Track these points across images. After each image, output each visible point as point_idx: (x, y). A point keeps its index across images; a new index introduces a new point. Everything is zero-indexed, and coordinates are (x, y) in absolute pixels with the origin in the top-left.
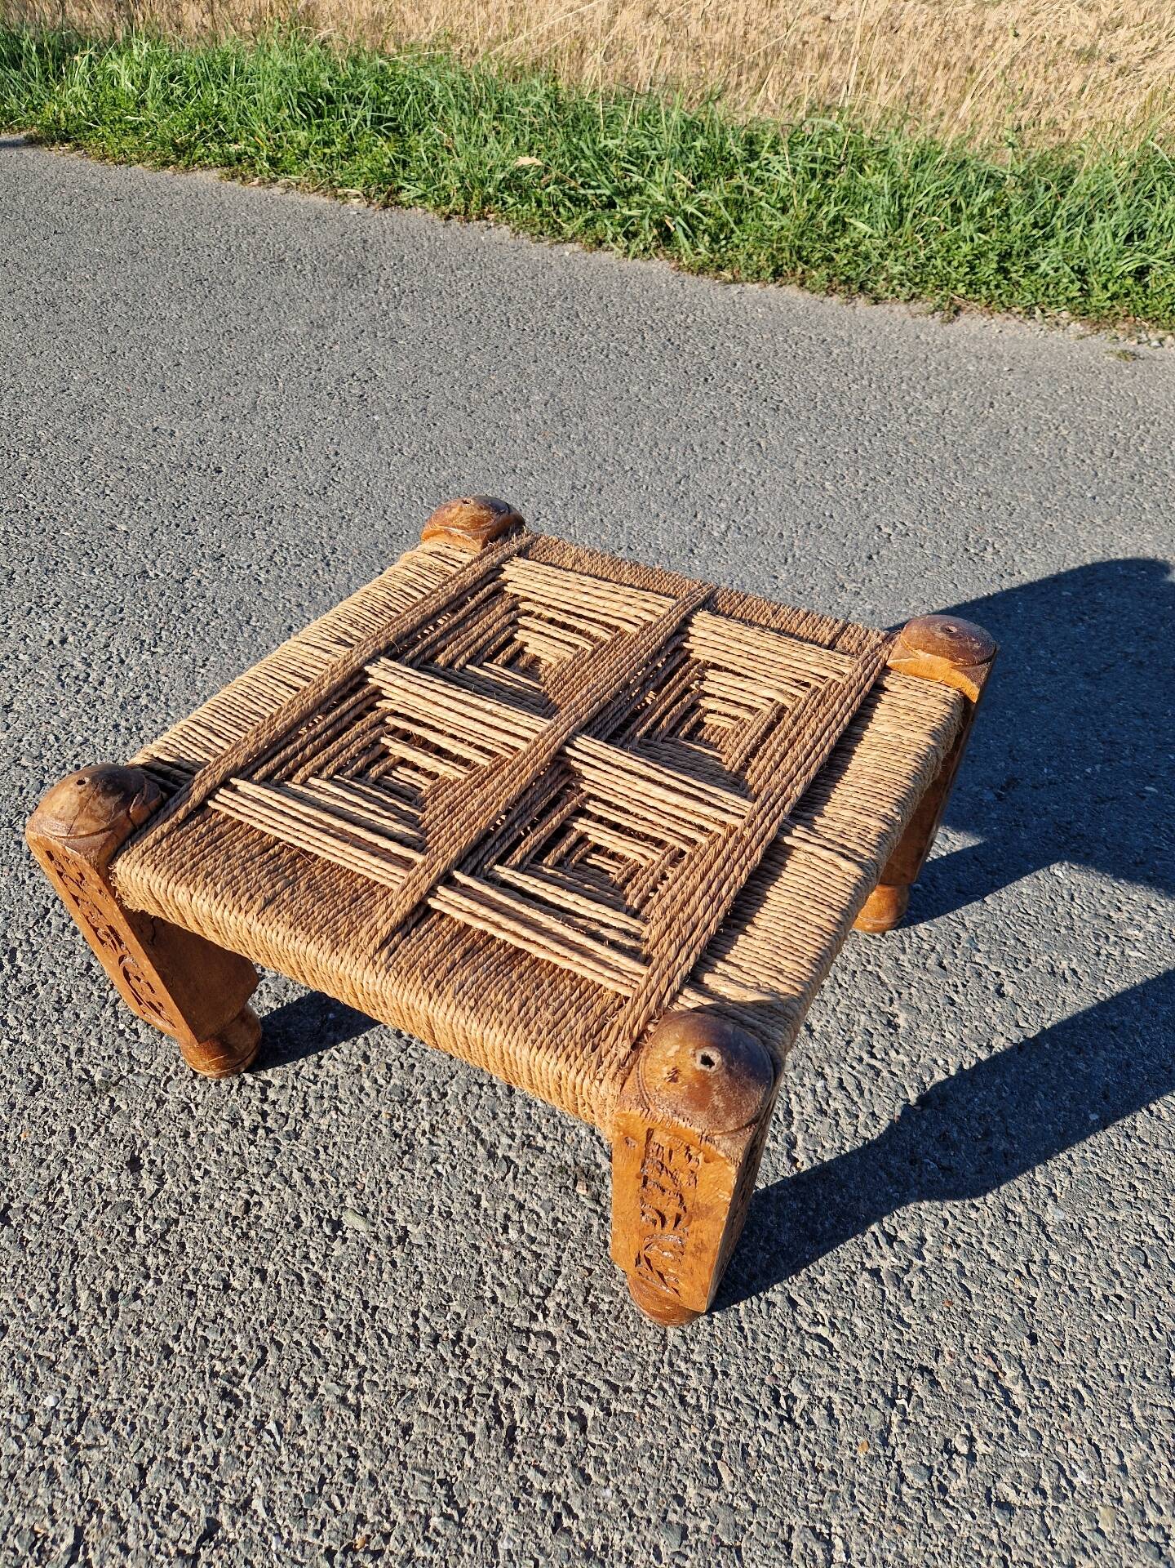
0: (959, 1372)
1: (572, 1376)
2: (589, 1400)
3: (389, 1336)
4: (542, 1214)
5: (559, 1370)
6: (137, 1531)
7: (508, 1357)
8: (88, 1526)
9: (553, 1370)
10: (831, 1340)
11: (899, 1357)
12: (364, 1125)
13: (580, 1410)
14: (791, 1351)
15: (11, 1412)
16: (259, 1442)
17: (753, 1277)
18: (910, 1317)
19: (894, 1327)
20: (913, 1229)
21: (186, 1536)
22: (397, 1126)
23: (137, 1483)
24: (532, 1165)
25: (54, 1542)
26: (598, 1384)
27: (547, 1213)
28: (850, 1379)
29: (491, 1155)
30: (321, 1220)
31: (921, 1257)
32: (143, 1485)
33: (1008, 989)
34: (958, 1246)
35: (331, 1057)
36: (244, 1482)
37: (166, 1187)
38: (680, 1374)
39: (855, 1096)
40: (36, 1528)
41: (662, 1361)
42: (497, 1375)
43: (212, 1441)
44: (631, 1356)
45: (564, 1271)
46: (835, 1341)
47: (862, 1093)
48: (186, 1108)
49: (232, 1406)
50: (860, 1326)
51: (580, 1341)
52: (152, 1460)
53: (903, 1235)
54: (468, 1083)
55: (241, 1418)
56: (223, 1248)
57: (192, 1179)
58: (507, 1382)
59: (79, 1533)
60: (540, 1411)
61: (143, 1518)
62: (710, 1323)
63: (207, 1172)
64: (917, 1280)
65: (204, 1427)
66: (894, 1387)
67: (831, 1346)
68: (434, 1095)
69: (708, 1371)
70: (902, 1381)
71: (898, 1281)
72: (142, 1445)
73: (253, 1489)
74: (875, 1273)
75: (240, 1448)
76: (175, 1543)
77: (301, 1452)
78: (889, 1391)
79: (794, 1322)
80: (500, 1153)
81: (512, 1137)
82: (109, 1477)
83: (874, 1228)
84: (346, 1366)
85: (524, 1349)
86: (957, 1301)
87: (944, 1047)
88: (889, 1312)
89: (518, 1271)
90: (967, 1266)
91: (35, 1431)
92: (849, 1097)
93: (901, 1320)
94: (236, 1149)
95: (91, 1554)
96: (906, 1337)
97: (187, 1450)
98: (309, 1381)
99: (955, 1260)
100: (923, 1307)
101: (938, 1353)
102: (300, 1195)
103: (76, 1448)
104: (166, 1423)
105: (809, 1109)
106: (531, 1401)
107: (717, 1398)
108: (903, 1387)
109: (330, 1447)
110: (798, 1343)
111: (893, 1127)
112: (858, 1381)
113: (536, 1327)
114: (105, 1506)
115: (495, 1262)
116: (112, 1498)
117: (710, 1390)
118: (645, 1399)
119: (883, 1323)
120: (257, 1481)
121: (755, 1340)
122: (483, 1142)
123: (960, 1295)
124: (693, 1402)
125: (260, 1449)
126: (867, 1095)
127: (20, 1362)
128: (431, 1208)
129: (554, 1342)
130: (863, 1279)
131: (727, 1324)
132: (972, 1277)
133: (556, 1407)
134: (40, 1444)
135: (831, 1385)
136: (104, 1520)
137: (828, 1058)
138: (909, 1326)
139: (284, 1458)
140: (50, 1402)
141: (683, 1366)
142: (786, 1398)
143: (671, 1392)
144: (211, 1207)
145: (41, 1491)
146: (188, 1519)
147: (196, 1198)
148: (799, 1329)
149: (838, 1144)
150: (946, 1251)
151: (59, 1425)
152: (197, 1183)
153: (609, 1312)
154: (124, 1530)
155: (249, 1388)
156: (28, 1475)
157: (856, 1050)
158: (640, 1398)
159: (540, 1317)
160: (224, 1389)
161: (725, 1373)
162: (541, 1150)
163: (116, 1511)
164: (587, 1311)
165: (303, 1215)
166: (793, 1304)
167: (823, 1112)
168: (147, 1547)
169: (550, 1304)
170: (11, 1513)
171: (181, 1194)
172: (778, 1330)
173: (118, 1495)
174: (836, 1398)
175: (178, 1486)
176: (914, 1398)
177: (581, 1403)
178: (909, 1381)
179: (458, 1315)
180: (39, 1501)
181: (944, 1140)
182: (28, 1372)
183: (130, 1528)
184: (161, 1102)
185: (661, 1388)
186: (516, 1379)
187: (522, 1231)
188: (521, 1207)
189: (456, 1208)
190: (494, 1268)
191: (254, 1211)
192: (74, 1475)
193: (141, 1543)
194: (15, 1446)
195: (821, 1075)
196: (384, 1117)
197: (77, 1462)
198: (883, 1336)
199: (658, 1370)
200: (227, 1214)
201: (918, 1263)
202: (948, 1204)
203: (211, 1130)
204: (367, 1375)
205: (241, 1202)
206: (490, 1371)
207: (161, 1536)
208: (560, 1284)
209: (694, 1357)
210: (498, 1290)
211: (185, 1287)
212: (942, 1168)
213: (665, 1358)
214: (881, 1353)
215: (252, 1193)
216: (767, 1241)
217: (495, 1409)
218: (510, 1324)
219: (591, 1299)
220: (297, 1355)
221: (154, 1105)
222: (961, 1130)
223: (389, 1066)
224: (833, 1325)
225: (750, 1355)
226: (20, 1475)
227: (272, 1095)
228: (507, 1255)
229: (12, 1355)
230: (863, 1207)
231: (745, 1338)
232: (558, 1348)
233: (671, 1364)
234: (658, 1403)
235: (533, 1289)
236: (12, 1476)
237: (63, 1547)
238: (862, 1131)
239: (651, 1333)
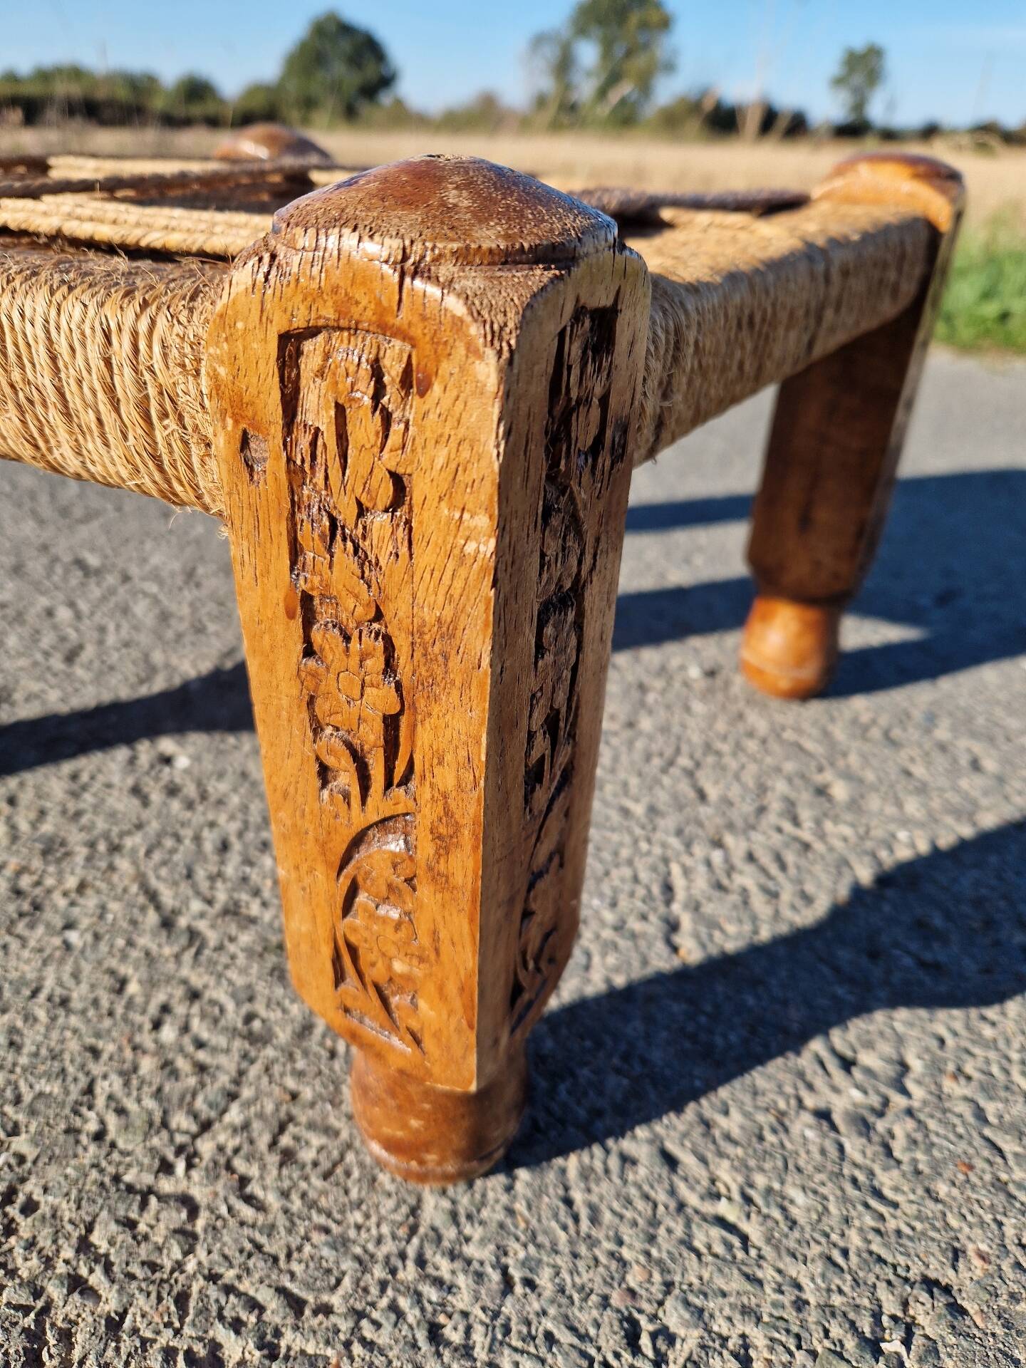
0: (1003, 1290)
1: (213, 1278)
2: (237, 1326)
4: (230, 1006)
5: (191, 1266)
7: (95, 1238)
9: (179, 1266)
10: (745, 1227)
11: (880, 1260)
13: (215, 1347)
14: (665, 1246)
17: (598, 1113)
18: (896, 1189)
19: (867, 1206)
20: (887, 1049)
22: (25, 882)
24: (232, 939)
26: (265, 1296)
27: (238, 1004)
28: (787, 1299)
29: (167, 924)
31: (905, 1092)
33: (990, 764)
34: (969, 1078)
38: (438, 1282)
39: (774, 869)
41: (403, 1256)
42: (61, 1268)
44: (341, 1244)
45: (247, 1093)
46: (753, 1229)
47: (783, 867)
50: (801, 1202)
51: (247, 1212)
53: (867, 1058)
54: (160, 836)
58: (76, 1284)
60: (127, 1344)
62: (509, 1189)
64: (902, 1129)
66: (877, 1316)
67: (745, 1239)
68: (102, 847)
69: (495, 1276)
70: (890, 1306)
71: (864, 1127)
74: (824, 1115)
78: (866, 1326)
79: (672, 1192)
80: (183, 922)
81: (210, 902)
83: (817, 1045)
85: (131, 1224)
86: (979, 1164)
87: (905, 822)
88: (854, 1181)
89: (159, 1090)
90: (991, 1108)
92: (764, 871)
93: (878, 1194)
96: (892, 1224)
99: (966, 1099)
100: (918, 1173)
101: (957, 1255)
105: (701, 883)
106: (114, 1325)
107: (507, 1330)
108: (894, 1318)
110: (679, 1230)
111: (838, 914)
112: (800, 1305)
113: (166, 1185)
115: (122, 1073)
117: (496, 1315)
118: (356, 1328)
119: (845, 1199)
121: (595, 1220)
122: (158, 907)
123: (986, 1153)
124: (456, 1337)
126: (792, 871)
128: (35, 993)
129: (193, 1211)
130: (803, 1126)
131: (540, 1192)
132: (1002, 1127)
133: (166, 1337)
135: (746, 1311)
137: (731, 826)
138: (895, 1205)
141: (444, 1267)
142: (654, 1336)
143: (412, 1315)
148: (681, 1206)
149: (747, 928)
150: (948, 1085)
153: (315, 1164)
157: (772, 818)
158: (345, 1325)
159: (180, 1166)
161: (529, 1283)
162: (253, 921)
164: (273, 1159)
166: (671, 1161)
167: (720, 887)
169: (206, 1147)
172: (640, 1204)
174: (758, 1337)
176: (917, 1341)
177: (221, 1333)
178: (905, 1305)
179: (21, 1159)
181: (921, 928)
185: (394, 1308)
186: (97, 1279)
187: (185, 1029)
188: (194, 995)
189: (79, 996)
190: (116, 1083)
195: (718, 844)
196: (11, 867)
198: (847, 1220)
199: (393, 1272)
201: (898, 1100)
202: (942, 1014)
206: (48, 1263)
208: (235, 1115)
209: (470, 1250)
210: (112, 1121)
212: (922, 964)
213: (411, 1251)
214: (845, 1253)
216: (626, 1057)
217: (35, 1337)
218: (117, 1179)
219: (285, 1140)
222: (948, 916)
223: (43, 813)
224: (748, 1200)
225: (583, 1250)
228: (147, 1065)
230: (795, 1015)
231: (576, 1219)
232: (200, 1224)
233: (421, 1262)
234: (383, 1338)
235: (181, 1120)
238: (787, 913)
239: (390, 1203)
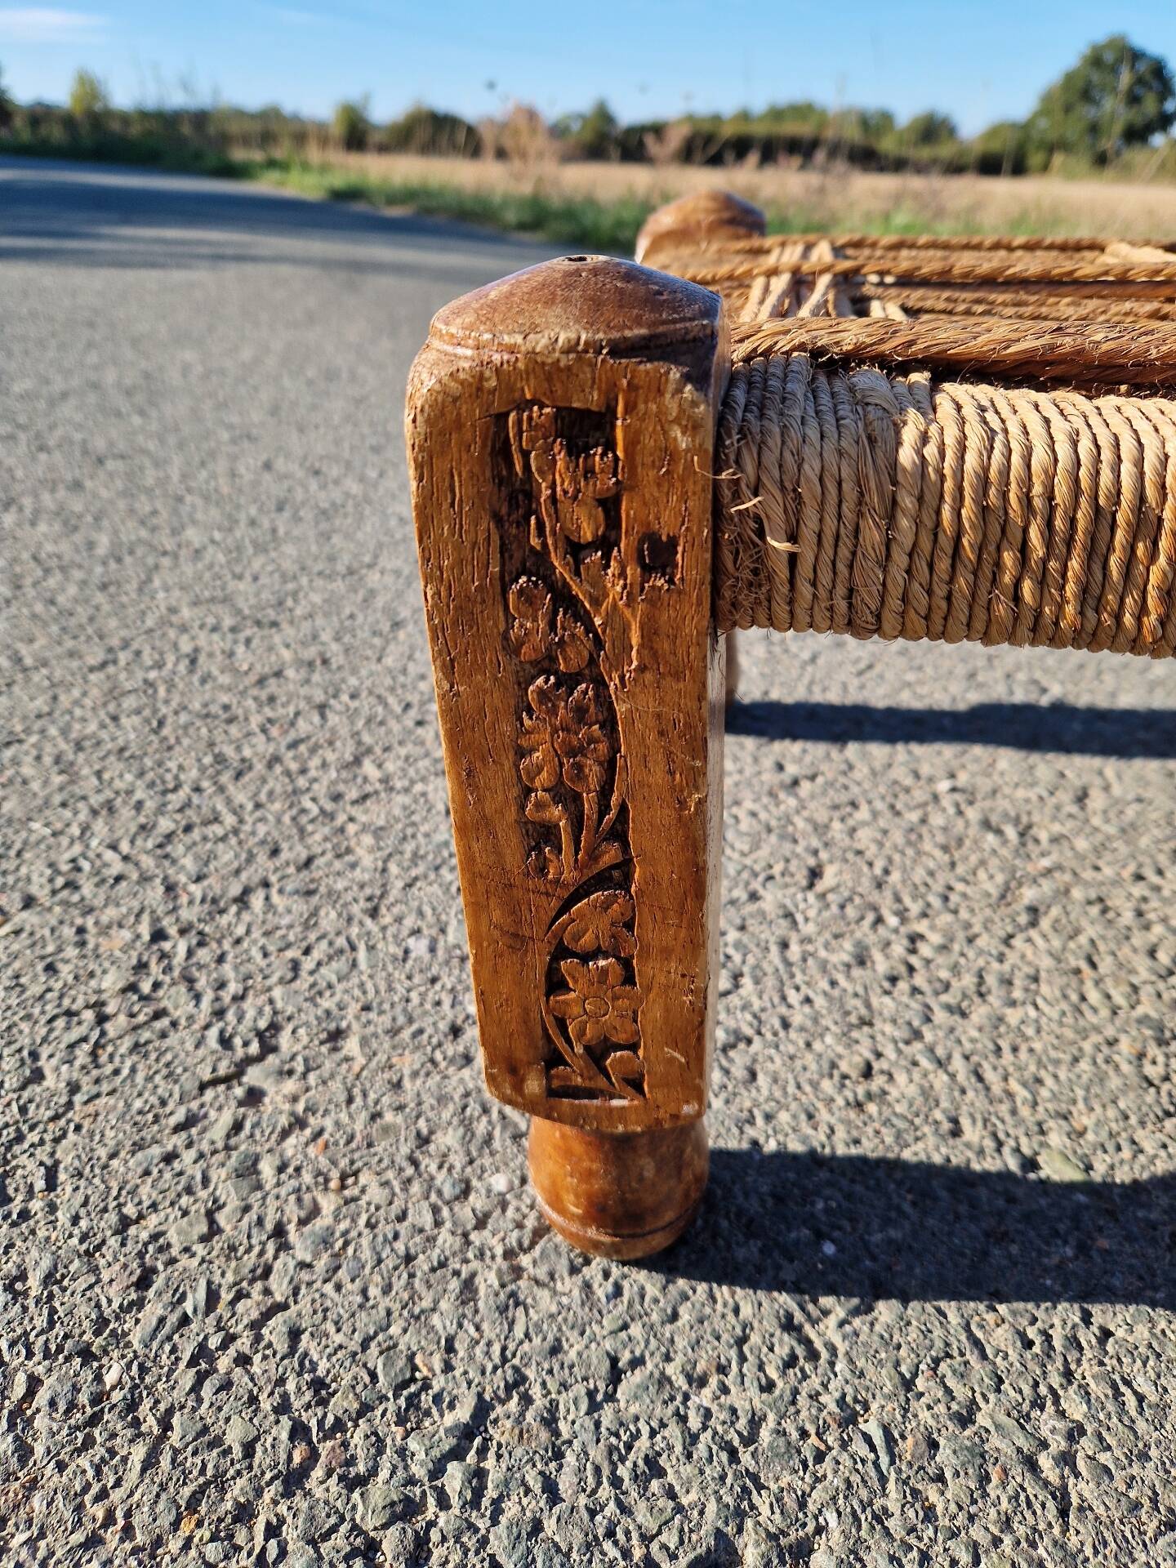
3: (1141, 1398)
6: (581, 1470)
8: (499, 1410)
12: (1087, 1046)
15: (440, 1167)
16: (844, 1445)
21: (670, 1538)
23: (601, 1386)
25: (438, 1399)
30: (1000, 1144)
32: (611, 1397)
35: (1029, 940)
36: (802, 1505)
37: (742, 991)
40: (418, 1360)
43: (753, 1391)
48: (789, 915)
49: (800, 1351)
52: (637, 1362)
55: (815, 1382)
56: (820, 1105)
57: (784, 998)
59: (482, 1410)
61: (597, 1454)
63: (808, 1000)
65: (743, 1358)
72: (625, 1327)
73: (819, 1530)
75: (804, 1434)
76: (647, 1539)
77: (929, 1514)
82: (555, 1350)
84: (1038, 1403)
91: (465, 1213)
94: (861, 991)
95: (490, 1463)
97: (702, 1382)
98: (961, 1392)
102: (963, 1092)
103: (518, 1272)
104: (675, 1317)
109: (997, 1542)
114: (536, 1391)
116: (552, 1386)
120: (831, 1517)
125: (844, 1458)
127: (473, 1109)
134: (465, 1235)
136: (530, 1416)
139: (893, 1506)
140: (499, 1182)
144: (808, 1045)
145: (444, 1305)
146: (679, 1509)
147: (786, 1025)
151: (502, 1222)
152: (790, 1006)
154: (558, 1455)
155: (837, 1340)
156: (433, 1270)
160: (790, 1316)
163: (553, 1407)
165: (965, 1122)
168: (592, 1513)
170: (389, 1313)
171: (763, 1010)
173: (565, 1386)
175: (673, 1432)
180: (436, 1320)
182: (481, 1128)
183: (570, 1458)
184: (754, 897)
191: (878, 1082)
192: (503, 1310)
193: (583, 1500)
194: (427, 1220)
196: (1125, 1046)
197: (513, 1295)
200: (833, 1065)
203: (823, 953)
204: (1087, 1445)
205: (857, 1059)
207: (625, 1510)
211: (747, 1128)
215: (879, 1055)
220: (938, 1332)
221: (744, 896)
223: (1135, 989)
226: (422, 1264)
227: (925, 950)
229: (467, 1095)
236: (409, 1258)
237: (449, 1419)
